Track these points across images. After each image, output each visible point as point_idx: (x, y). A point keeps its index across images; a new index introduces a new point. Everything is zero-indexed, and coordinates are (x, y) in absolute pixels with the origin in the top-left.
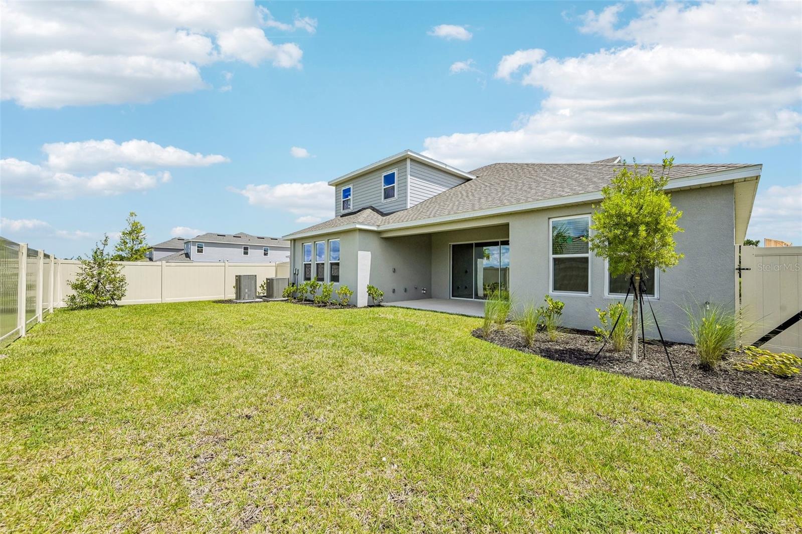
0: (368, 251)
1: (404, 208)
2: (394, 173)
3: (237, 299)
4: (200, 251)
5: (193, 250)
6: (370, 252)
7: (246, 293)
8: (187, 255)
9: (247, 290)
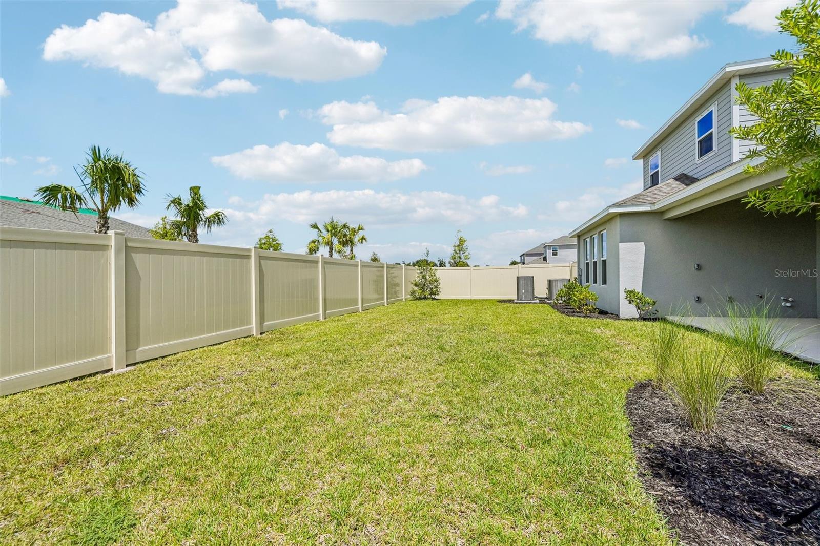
0: (641, 242)
1: (729, 163)
2: (712, 111)
3: (518, 299)
4: (555, 254)
5: (549, 253)
6: (643, 243)
7: (523, 293)
8: (545, 259)
9: (523, 291)
